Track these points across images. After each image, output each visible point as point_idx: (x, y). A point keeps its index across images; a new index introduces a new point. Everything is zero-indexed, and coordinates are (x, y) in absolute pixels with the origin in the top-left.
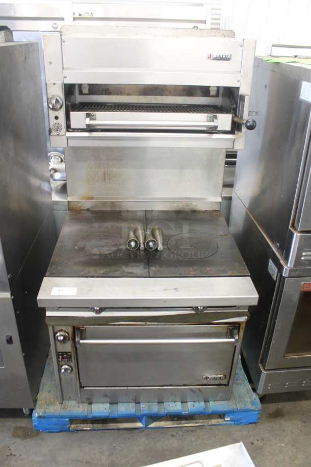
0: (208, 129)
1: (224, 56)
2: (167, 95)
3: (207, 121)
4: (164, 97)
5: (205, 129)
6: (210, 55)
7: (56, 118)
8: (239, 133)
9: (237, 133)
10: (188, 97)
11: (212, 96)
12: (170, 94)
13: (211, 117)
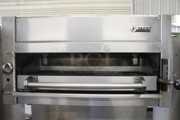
0: (135, 90)
1: (145, 29)
2: (102, 66)
3: (135, 83)
4: (100, 67)
5: (133, 90)
6: (133, 28)
7: (8, 80)
8: (163, 92)
9: (162, 93)
10: (117, 67)
11: (135, 65)
12: (104, 64)
13: (138, 79)
